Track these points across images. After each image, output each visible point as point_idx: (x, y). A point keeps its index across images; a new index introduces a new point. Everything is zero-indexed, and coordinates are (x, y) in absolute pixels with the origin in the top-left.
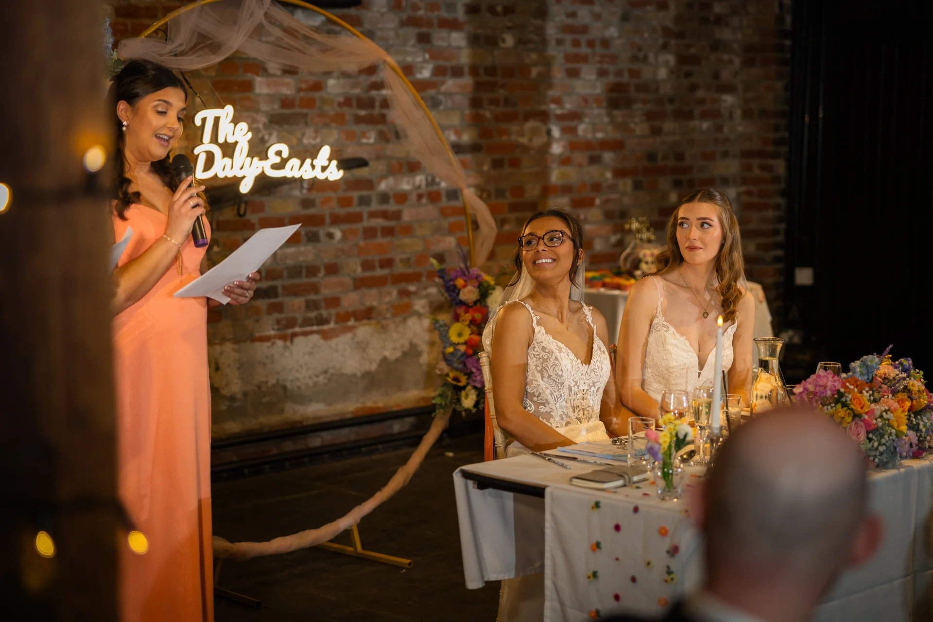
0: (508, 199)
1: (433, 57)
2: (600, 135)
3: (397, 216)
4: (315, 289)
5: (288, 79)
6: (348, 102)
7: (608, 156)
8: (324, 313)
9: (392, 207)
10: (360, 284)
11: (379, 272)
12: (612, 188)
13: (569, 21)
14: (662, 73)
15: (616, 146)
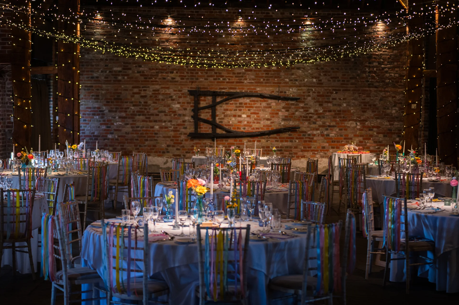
0: (344, 137)
1: (323, 108)
2: (372, 125)
3: (313, 138)
4: (291, 151)
5: (287, 112)
6: (301, 117)
7: (375, 129)
8: (293, 155)
9: (311, 137)
10: (302, 151)
11: (308, 149)
12: (376, 136)
13: (363, 101)
14: (394, 111)
15: (378, 127)
